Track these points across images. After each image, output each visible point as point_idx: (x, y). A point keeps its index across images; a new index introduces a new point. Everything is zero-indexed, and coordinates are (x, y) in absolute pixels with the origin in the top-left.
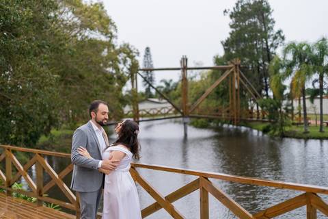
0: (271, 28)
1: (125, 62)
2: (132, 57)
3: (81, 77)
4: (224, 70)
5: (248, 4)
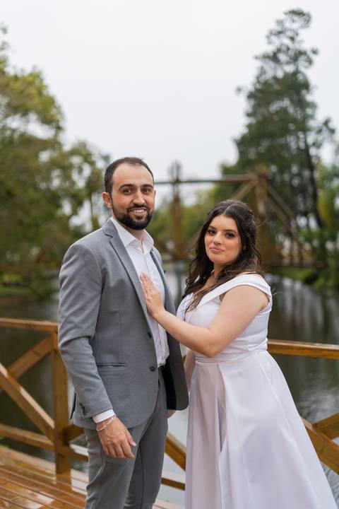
0: (312, 117)
1: (80, 170)
2: (92, 163)
3: (10, 194)
4: (236, 186)
5: (275, 78)
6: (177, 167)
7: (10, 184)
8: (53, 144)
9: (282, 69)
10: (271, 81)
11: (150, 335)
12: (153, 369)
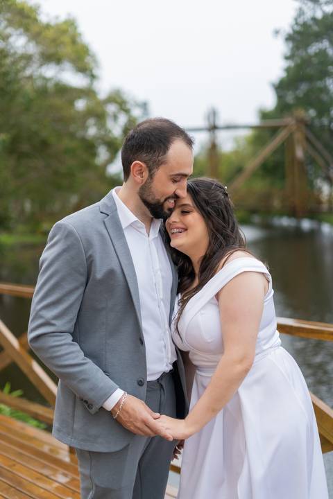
1: (115, 117)
2: (127, 111)
4: (274, 131)
5: (314, 19)
6: (213, 113)
7: (45, 133)
8: (88, 93)
9: (321, 9)
10: (310, 22)
11: (142, 342)
12: (141, 383)
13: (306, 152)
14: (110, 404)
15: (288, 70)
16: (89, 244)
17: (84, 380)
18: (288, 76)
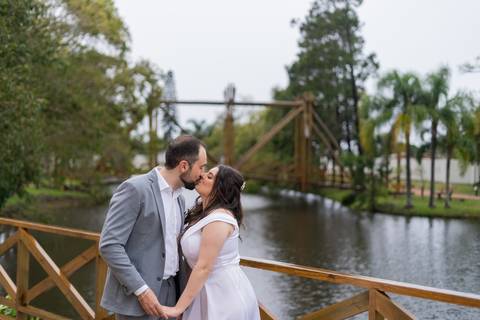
0: (359, 51)
1: (142, 87)
2: (153, 82)
3: (75, 106)
4: (287, 109)
5: (327, 13)
8: (119, 62)
9: (334, 6)
10: (323, 16)
11: (164, 255)
12: (159, 279)
13: (313, 131)
14: (139, 292)
15: (301, 55)
16: (143, 197)
17: (128, 275)
18: (301, 61)
